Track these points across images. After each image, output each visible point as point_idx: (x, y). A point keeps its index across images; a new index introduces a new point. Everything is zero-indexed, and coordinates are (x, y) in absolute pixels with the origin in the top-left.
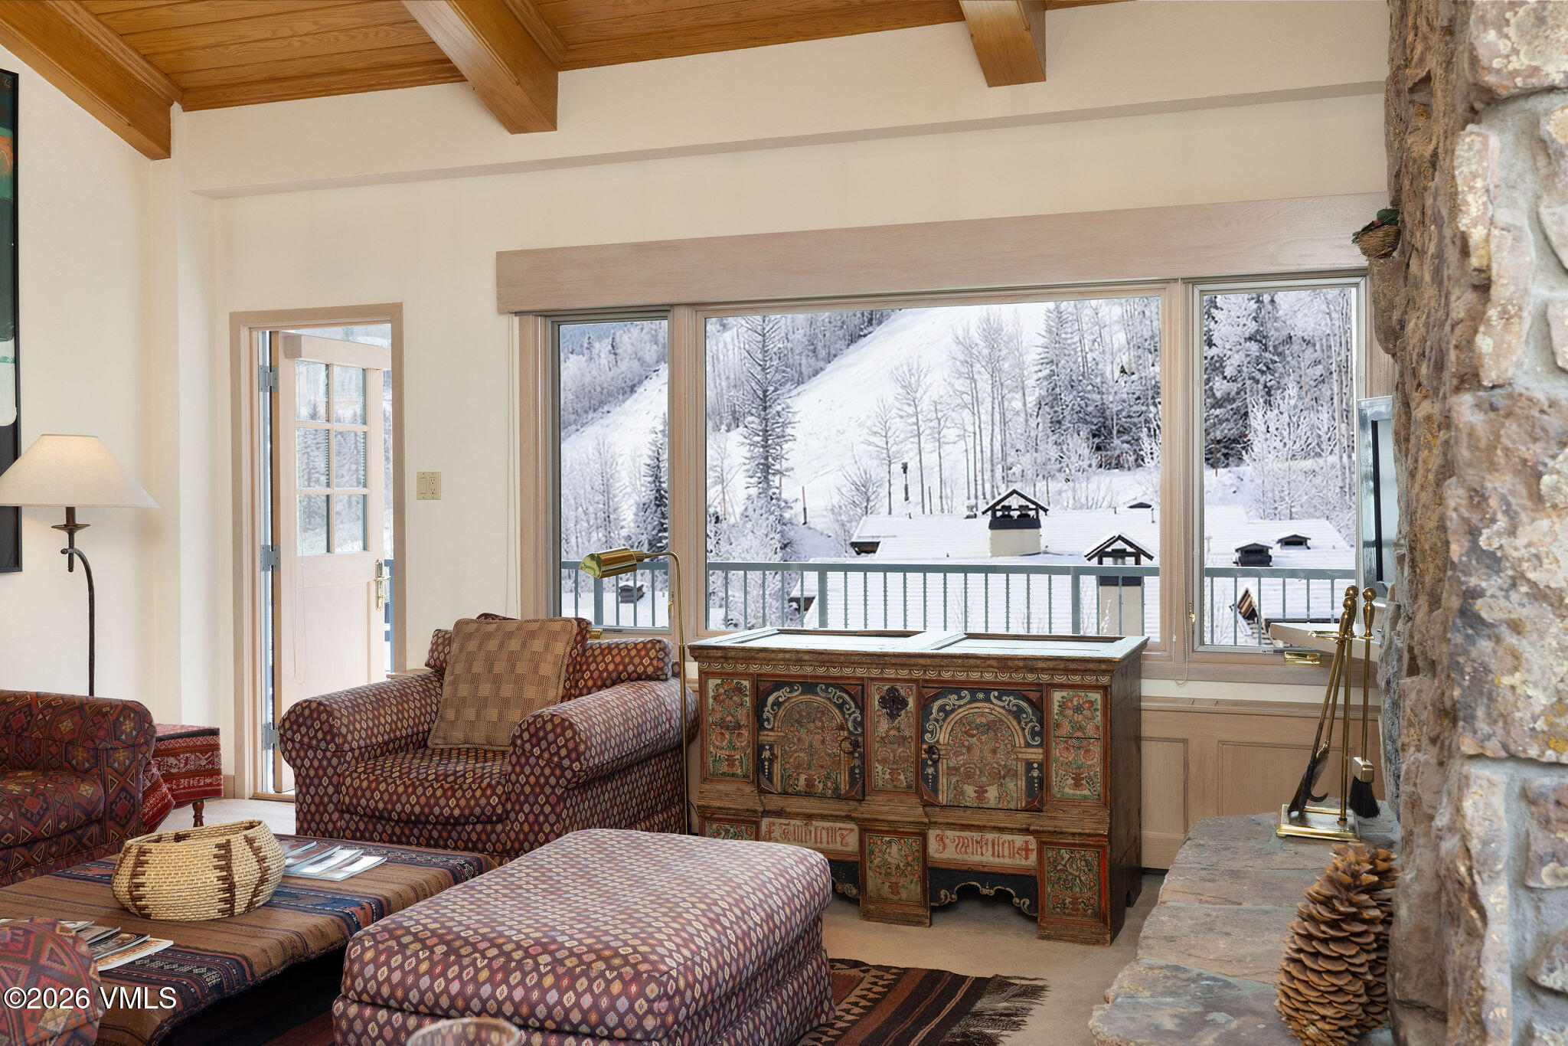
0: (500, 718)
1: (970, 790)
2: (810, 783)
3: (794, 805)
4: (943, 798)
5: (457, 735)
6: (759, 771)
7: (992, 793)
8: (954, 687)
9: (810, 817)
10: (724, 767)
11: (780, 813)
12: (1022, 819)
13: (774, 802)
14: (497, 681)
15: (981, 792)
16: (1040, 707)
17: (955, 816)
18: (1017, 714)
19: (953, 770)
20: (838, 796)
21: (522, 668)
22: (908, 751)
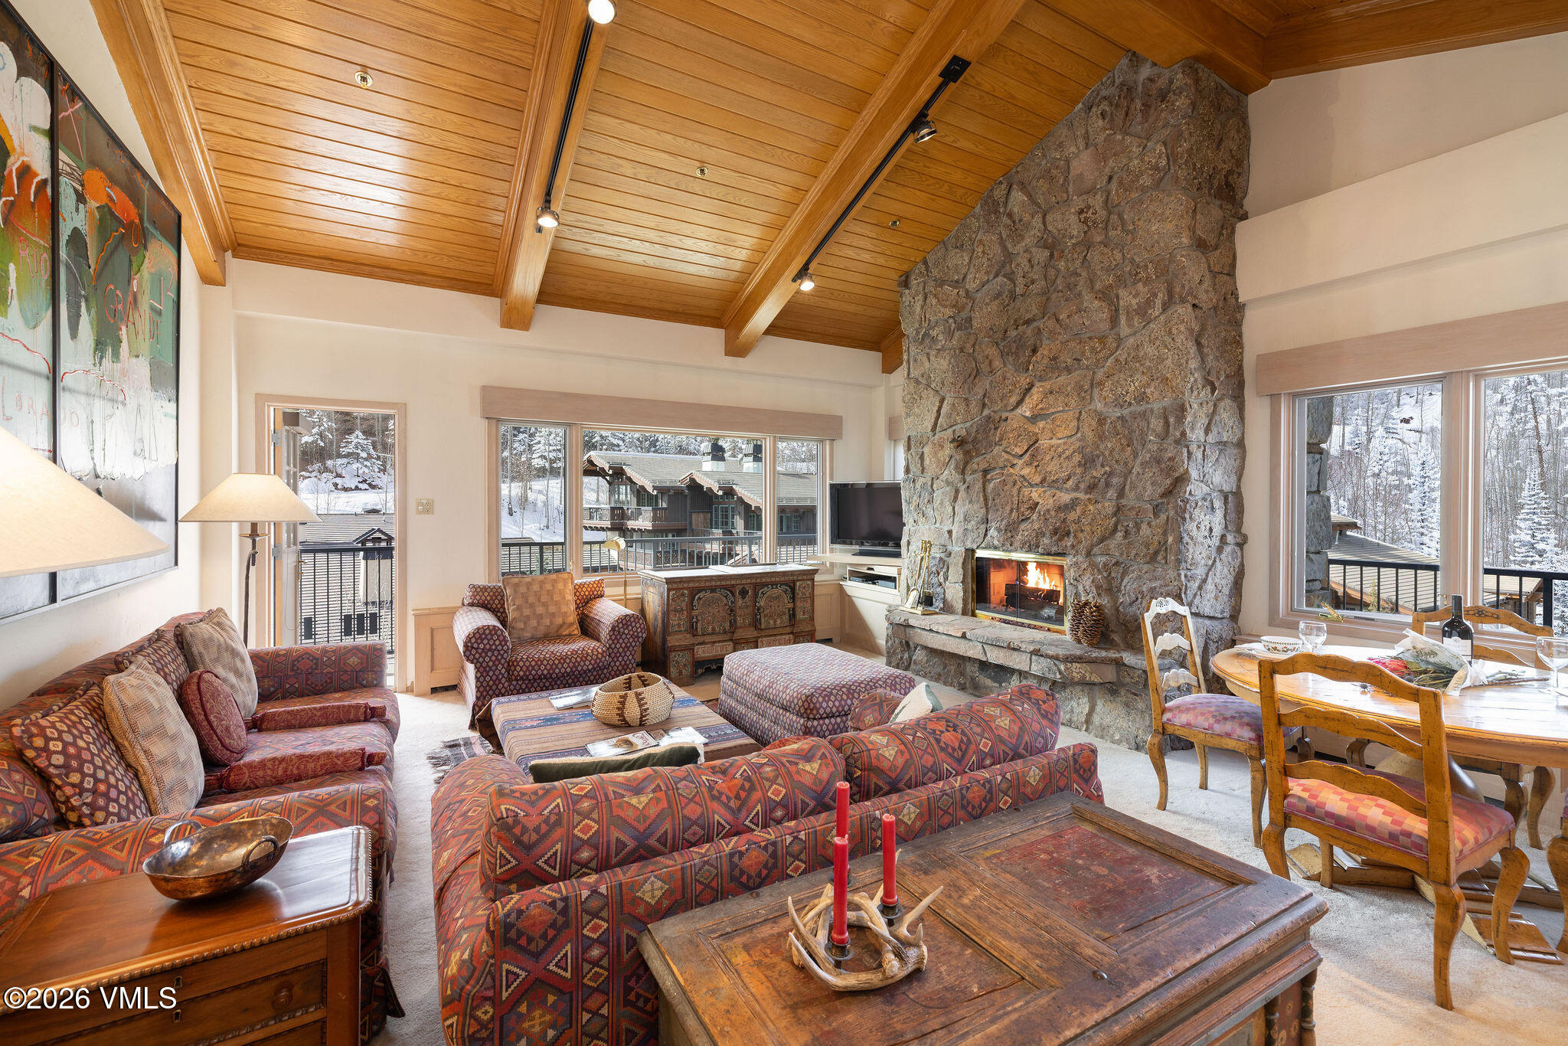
0: (551, 623)
1: (771, 622)
2: (713, 629)
3: (707, 639)
4: (763, 627)
5: (528, 635)
6: (692, 629)
7: (779, 621)
8: (766, 585)
9: (714, 642)
10: (676, 628)
11: (701, 644)
12: (788, 630)
13: (700, 639)
14: (545, 605)
15: (775, 622)
16: (793, 589)
17: (768, 632)
18: (785, 592)
19: (765, 616)
20: (725, 632)
21: (556, 598)
22: (749, 611)
